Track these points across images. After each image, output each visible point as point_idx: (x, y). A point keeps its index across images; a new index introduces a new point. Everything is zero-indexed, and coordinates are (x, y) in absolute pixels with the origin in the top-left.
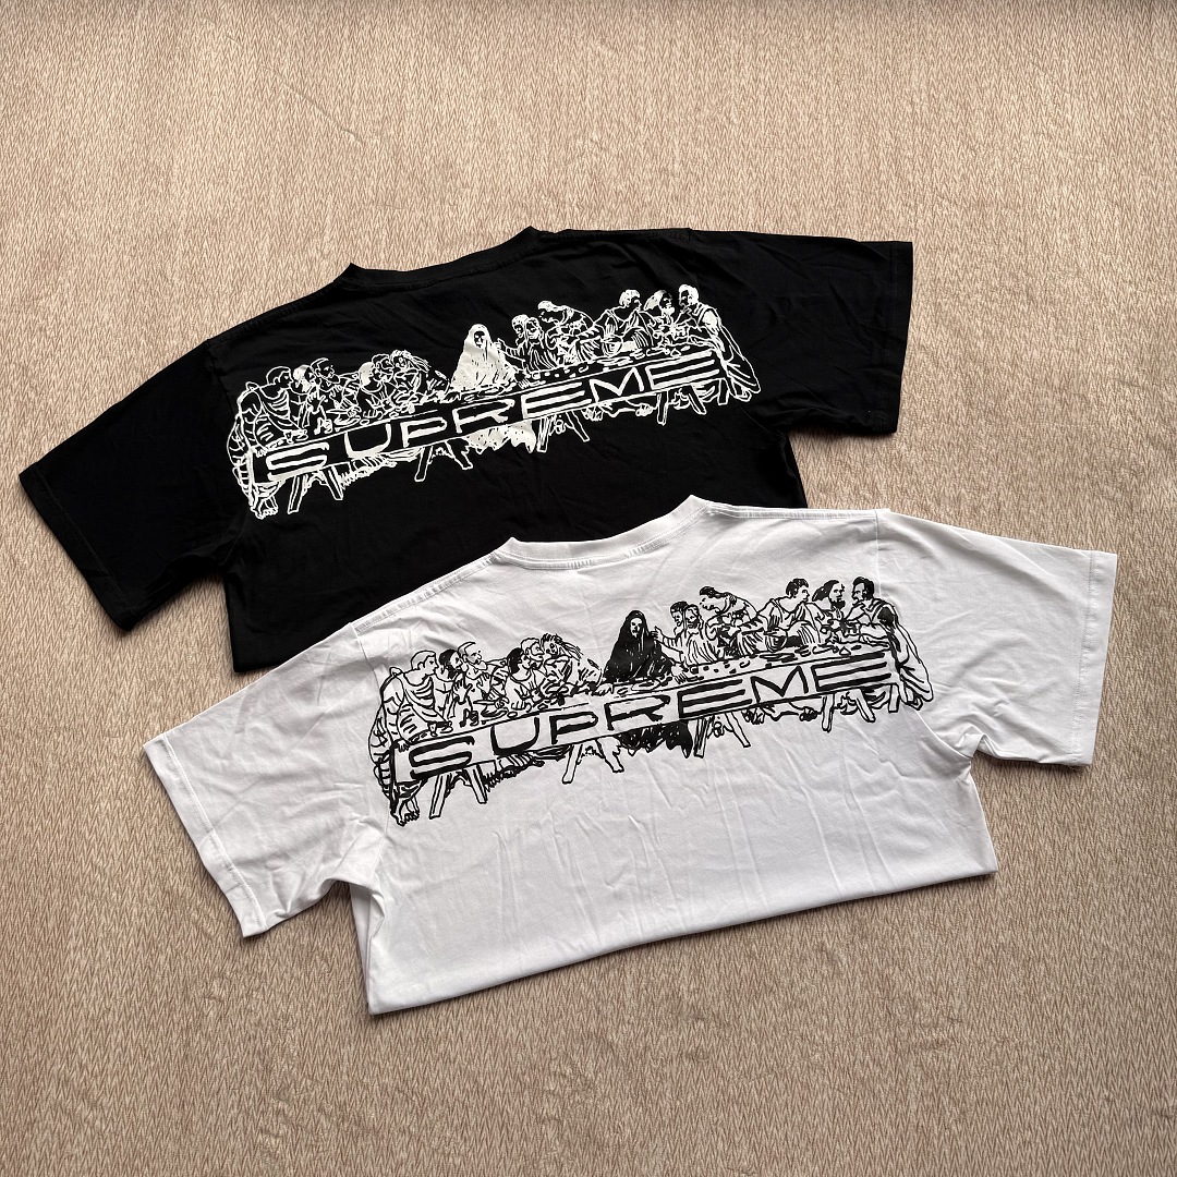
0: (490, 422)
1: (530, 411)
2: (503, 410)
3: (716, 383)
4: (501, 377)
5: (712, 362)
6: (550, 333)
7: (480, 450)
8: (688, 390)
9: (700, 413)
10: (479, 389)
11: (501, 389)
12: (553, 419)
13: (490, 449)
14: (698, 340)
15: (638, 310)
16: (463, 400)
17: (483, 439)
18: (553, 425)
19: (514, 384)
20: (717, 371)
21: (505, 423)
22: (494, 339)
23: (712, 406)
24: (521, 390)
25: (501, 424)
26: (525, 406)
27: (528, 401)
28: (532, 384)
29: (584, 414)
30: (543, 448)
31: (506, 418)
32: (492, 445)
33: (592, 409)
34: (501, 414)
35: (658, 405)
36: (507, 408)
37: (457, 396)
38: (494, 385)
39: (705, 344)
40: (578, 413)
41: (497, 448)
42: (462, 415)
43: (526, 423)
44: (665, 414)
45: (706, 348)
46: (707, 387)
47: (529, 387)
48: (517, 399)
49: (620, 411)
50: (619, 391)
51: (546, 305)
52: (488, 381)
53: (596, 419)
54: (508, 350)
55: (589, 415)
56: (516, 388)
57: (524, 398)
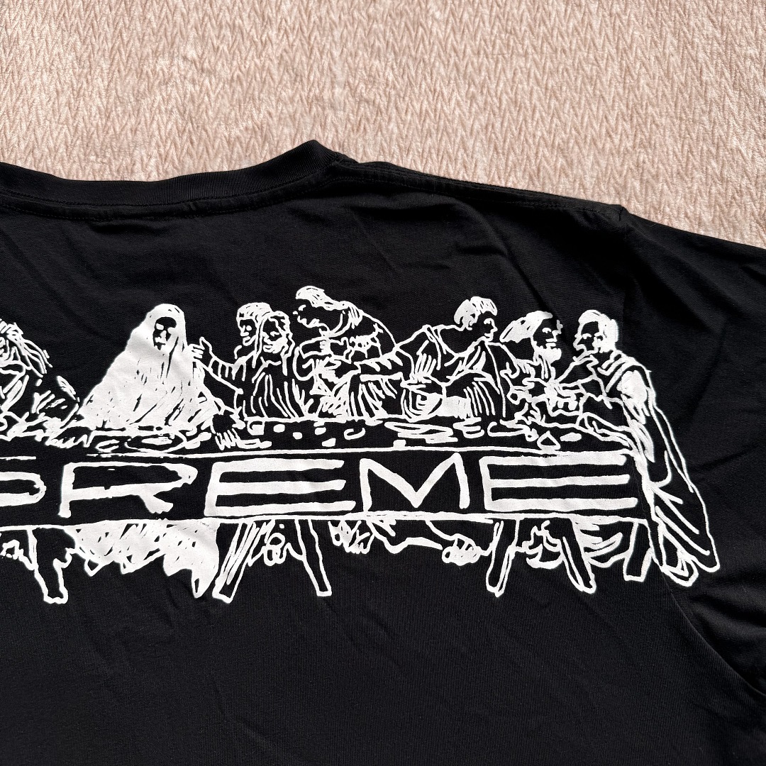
0: (132, 509)
1: (223, 501)
2: (167, 487)
3: (626, 528)
4: (185, 415)
5: (624, 479)
6: (306, 349)
7: (92, 565)
8: (561, 528)
9: (580, 587)
10: (133, 432)
11: (177, 441)
12: (266, 529)
13: (114, 567)
14: (601, 426)
15: (488, 339)
16: (92, 449)
17: (108, 543)
18: (262, 543)
19: (206, 436)
20: (631, 502)
21: (163, 516)
22: (192, 338)
23: (609, 577)
24: (218, 451)
25: (155, 516)
26: (216, 488)
27: (227, 478)
28: (242, 444)
29: (333, 531)
30: (226, 590)
31: (168, 507)
32: (121, 559)
33: (351, 524)
34: (161, 496)
35: (493, 546)
36: (178, 484)
37: (84, 438)
38: (166, 430)
39: (614, 437)
40: (322, 527)
41: (128, 569)
42: (83, 479)
43: (208, 526)
44: (505, 572)
45: (615, 446)
46: (605, 532)
47: (236, 448)
48: (204, 469)
49: (410, 541)
50: (416, 497)
51: (312, 295)
52: (155, 419)
53: (356, 549)
54: (215, 365)
55: (343, 537)
56: (209, 446)
57: (218, 469)
